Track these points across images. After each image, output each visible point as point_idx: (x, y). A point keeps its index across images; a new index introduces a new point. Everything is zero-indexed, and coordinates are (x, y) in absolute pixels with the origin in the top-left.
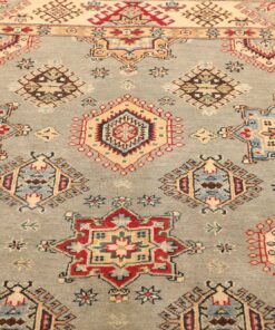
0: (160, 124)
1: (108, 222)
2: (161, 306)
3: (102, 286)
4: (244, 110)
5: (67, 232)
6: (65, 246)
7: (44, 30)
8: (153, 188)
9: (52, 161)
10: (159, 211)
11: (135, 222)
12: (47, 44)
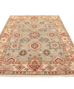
0: (38, 26)
1: (33, 33)
2: (39, 39)
3: (33, 38)
4: (45, 25)
5: (29, 34)
6: (29, 35)
7: (26, 19)
8: (37, 31)
9: (27, 29)
10: (38, 32)
11: (36, 33)
12: (26, 20)
